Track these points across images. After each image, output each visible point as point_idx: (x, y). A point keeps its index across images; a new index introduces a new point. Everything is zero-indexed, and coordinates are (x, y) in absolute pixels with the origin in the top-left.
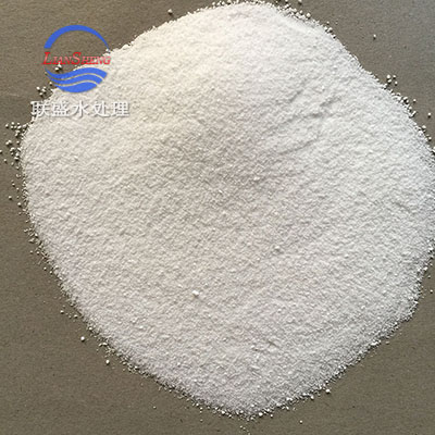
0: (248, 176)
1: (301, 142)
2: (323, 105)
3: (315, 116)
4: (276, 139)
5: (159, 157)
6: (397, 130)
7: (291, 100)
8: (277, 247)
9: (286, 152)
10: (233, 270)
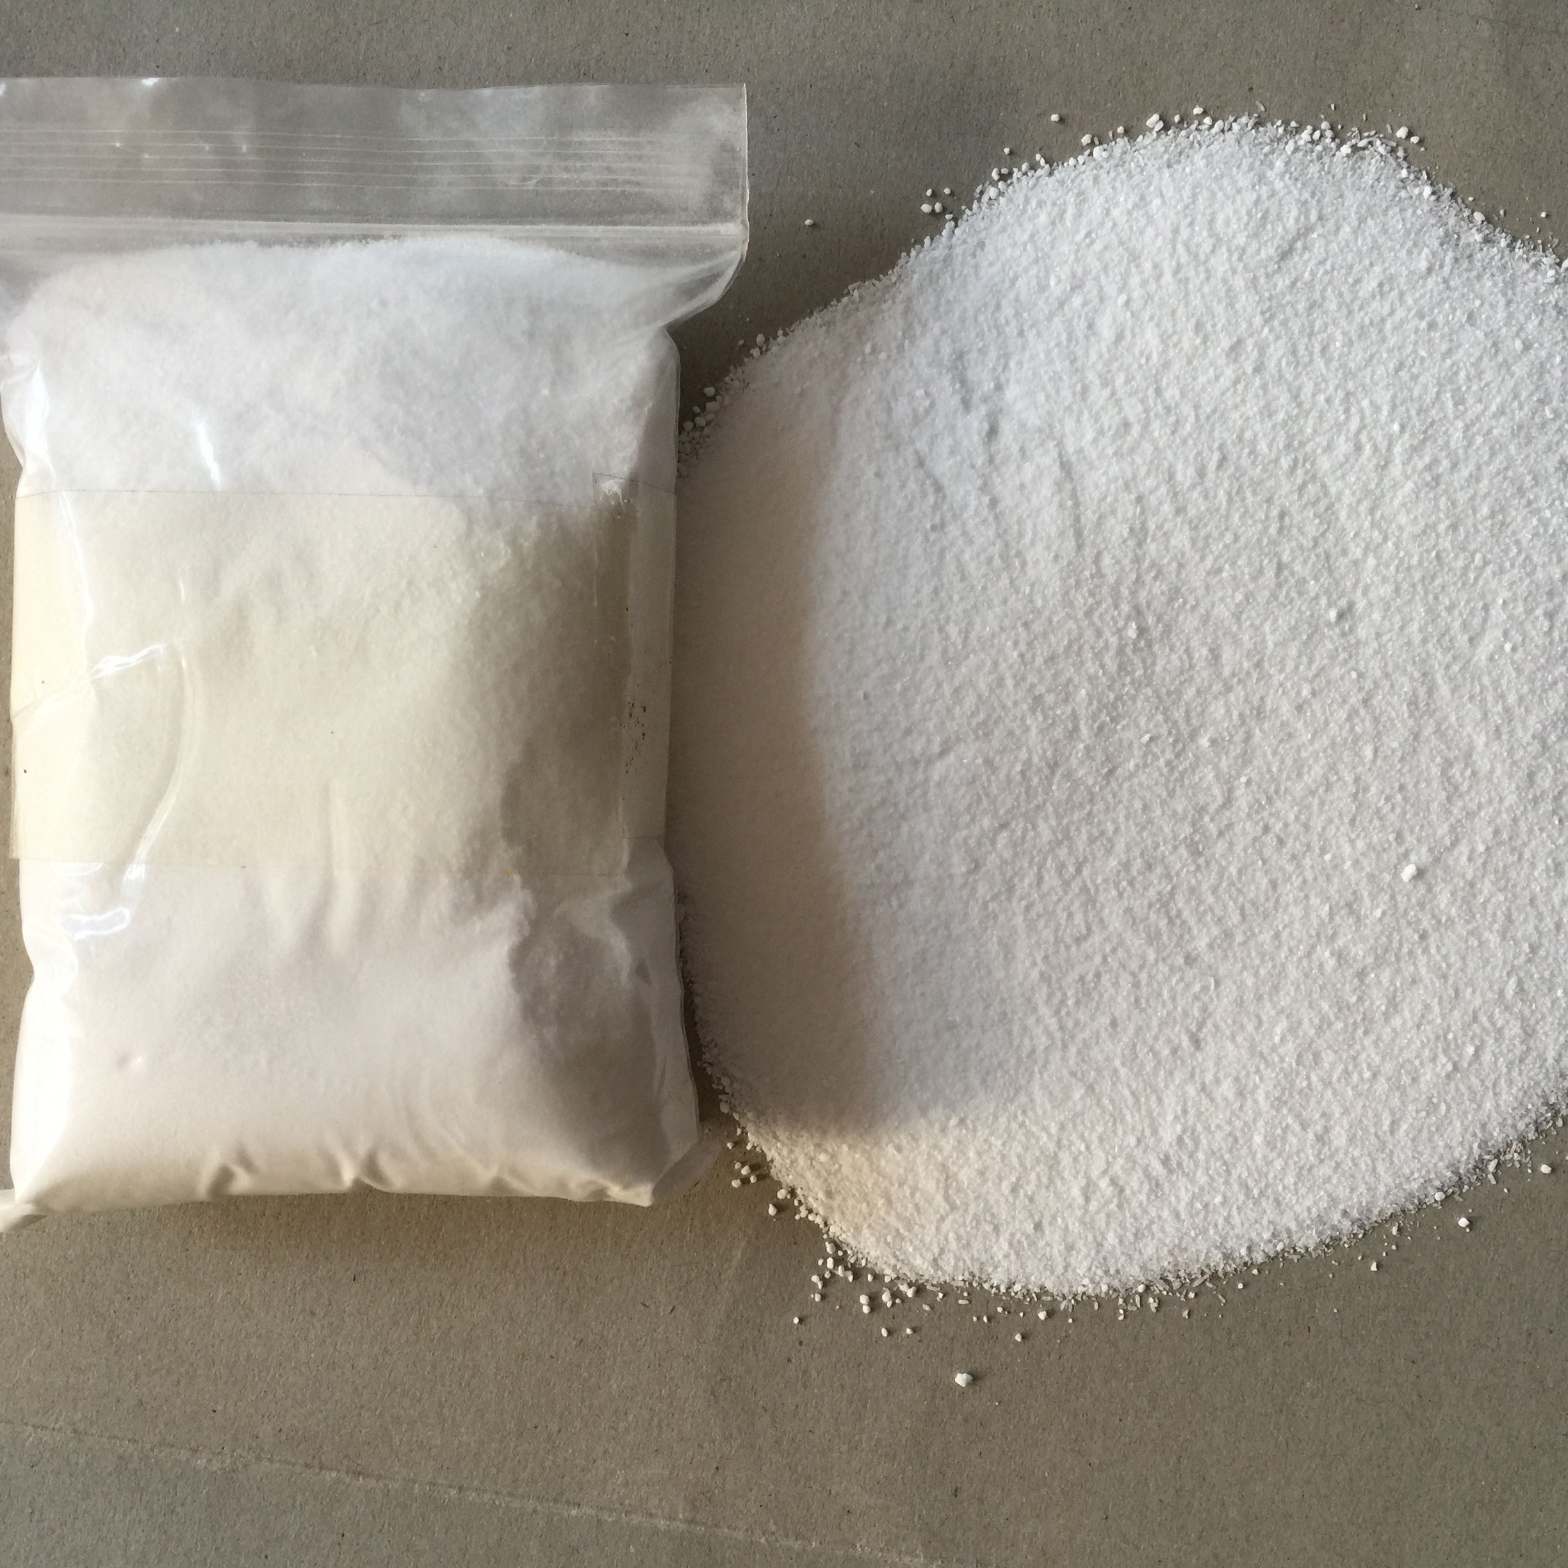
0: (1121, 651)
1: (1059, 487)
2: (966, 404)
3: (993, 432)
4: (1037, 555)
5: (1011, 889)
6: (1079, 215)
7: (939, 488)
8: (1333, 615)
9: (1079, 534)
10: (1368, 752)
